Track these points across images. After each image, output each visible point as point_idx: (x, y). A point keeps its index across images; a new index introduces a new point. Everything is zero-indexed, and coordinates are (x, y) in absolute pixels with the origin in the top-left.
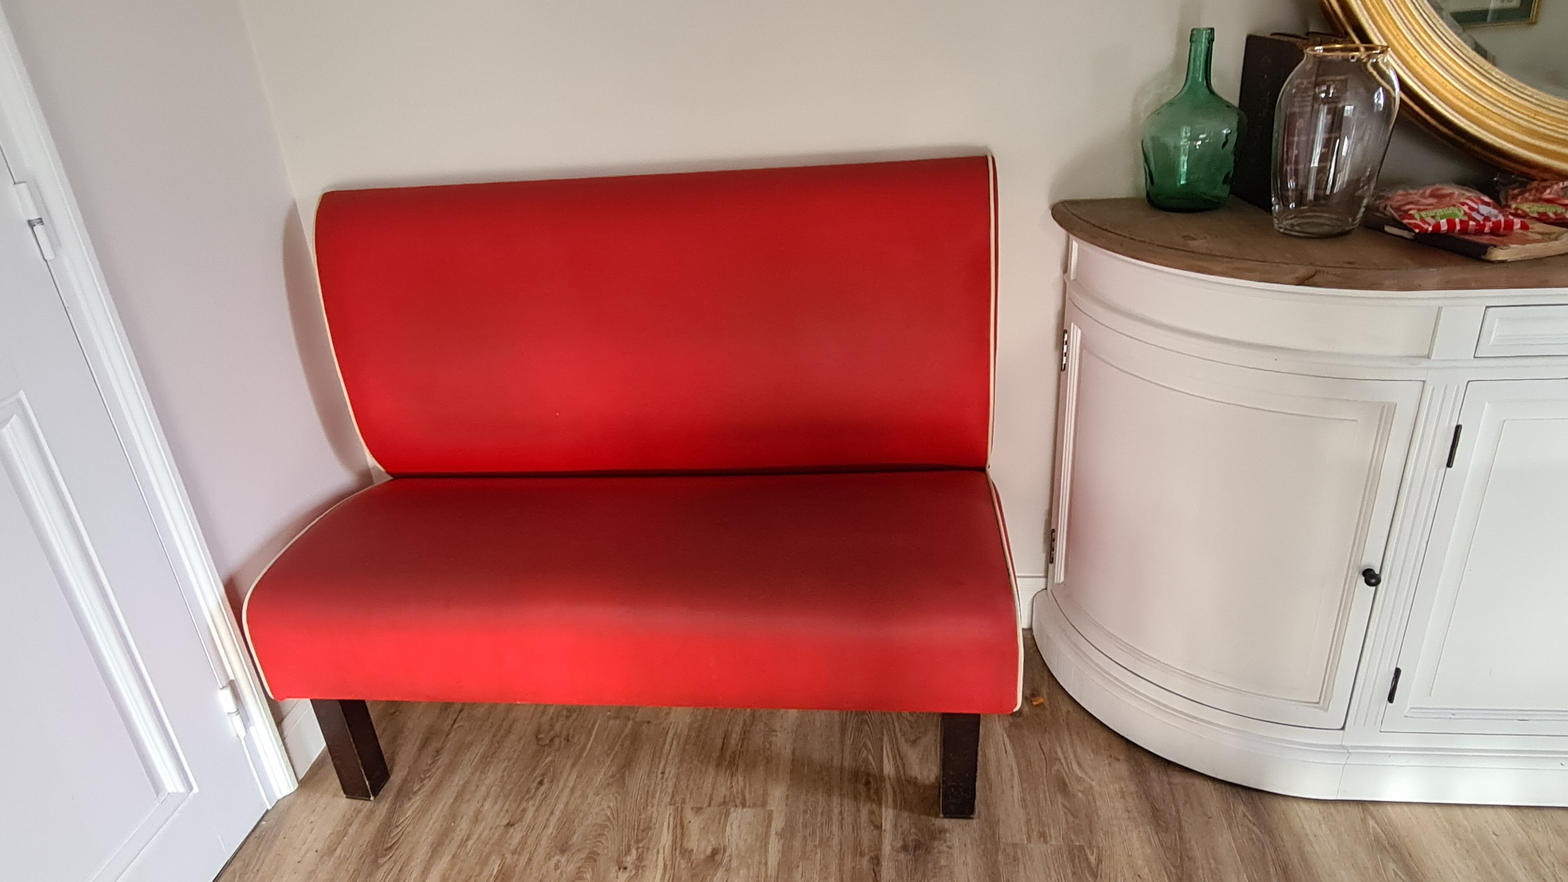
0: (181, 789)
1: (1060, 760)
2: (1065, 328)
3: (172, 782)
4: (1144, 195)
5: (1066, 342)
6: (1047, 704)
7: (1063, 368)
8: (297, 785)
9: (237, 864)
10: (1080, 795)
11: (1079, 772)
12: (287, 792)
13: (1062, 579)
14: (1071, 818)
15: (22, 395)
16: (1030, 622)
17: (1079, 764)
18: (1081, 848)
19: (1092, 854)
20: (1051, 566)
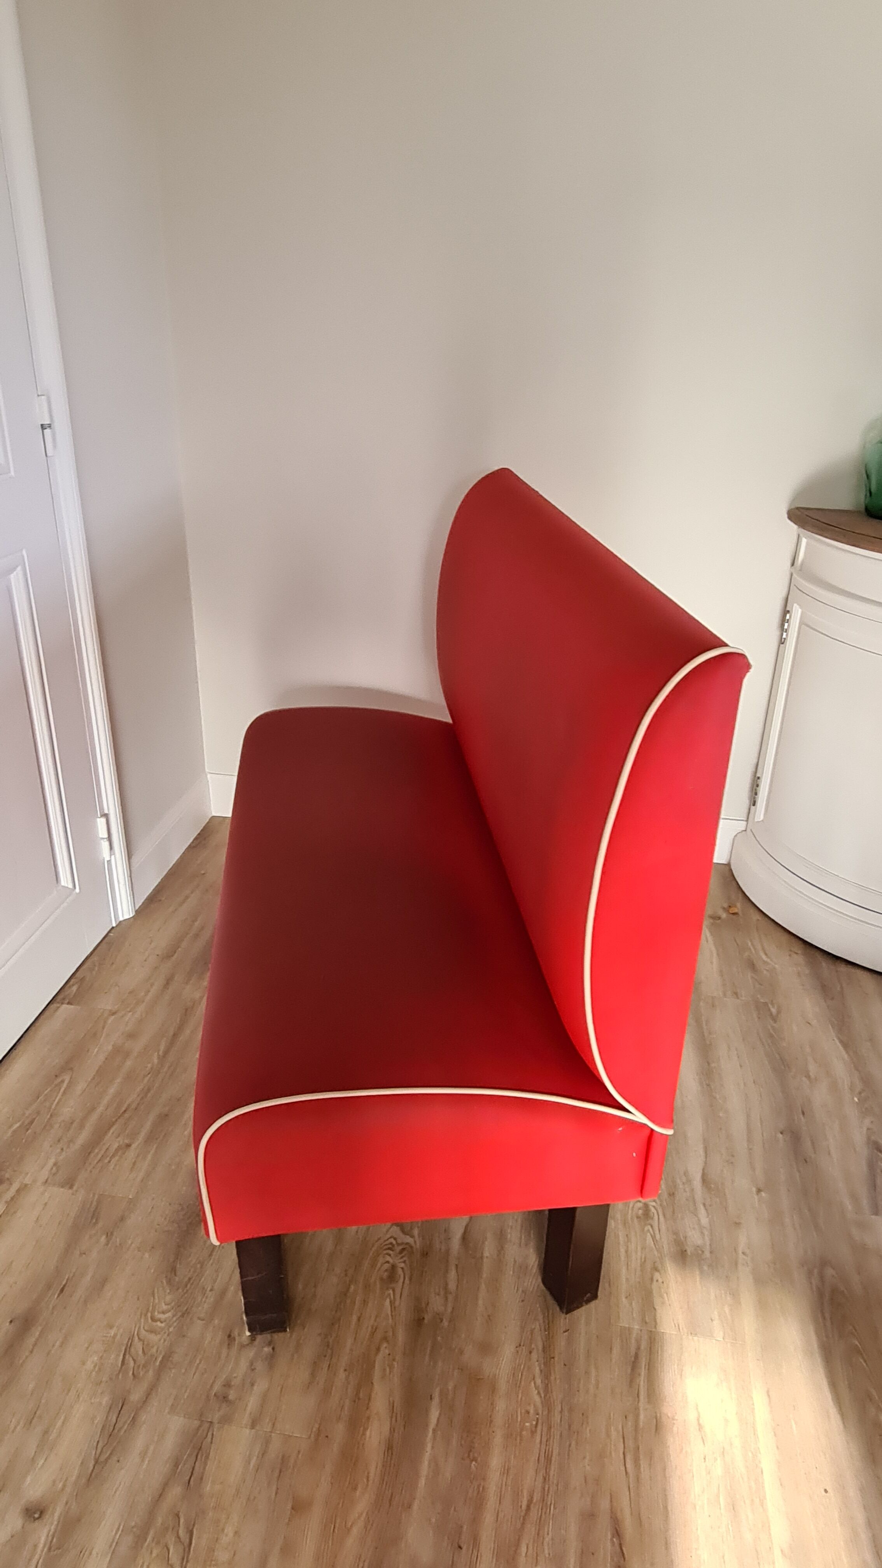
0: (70, 886)
1: (750, 949)
2: (788, 609)
3: (65, 880)
4: (864, 507)
5: (788, 620)
6: (740, 913)
7: (782, 642)
8: (134, 913)
9: (95, 958)
10: (765, 972)
11: (764, 957)
12: (127, 917)
13: (762, 818)
14: (758, 986)
15: (24, 553)
16: (729, 858)
17: (766, 954)
18: (766, 1004)
19: (773, 1007)
20: (753, 807)
